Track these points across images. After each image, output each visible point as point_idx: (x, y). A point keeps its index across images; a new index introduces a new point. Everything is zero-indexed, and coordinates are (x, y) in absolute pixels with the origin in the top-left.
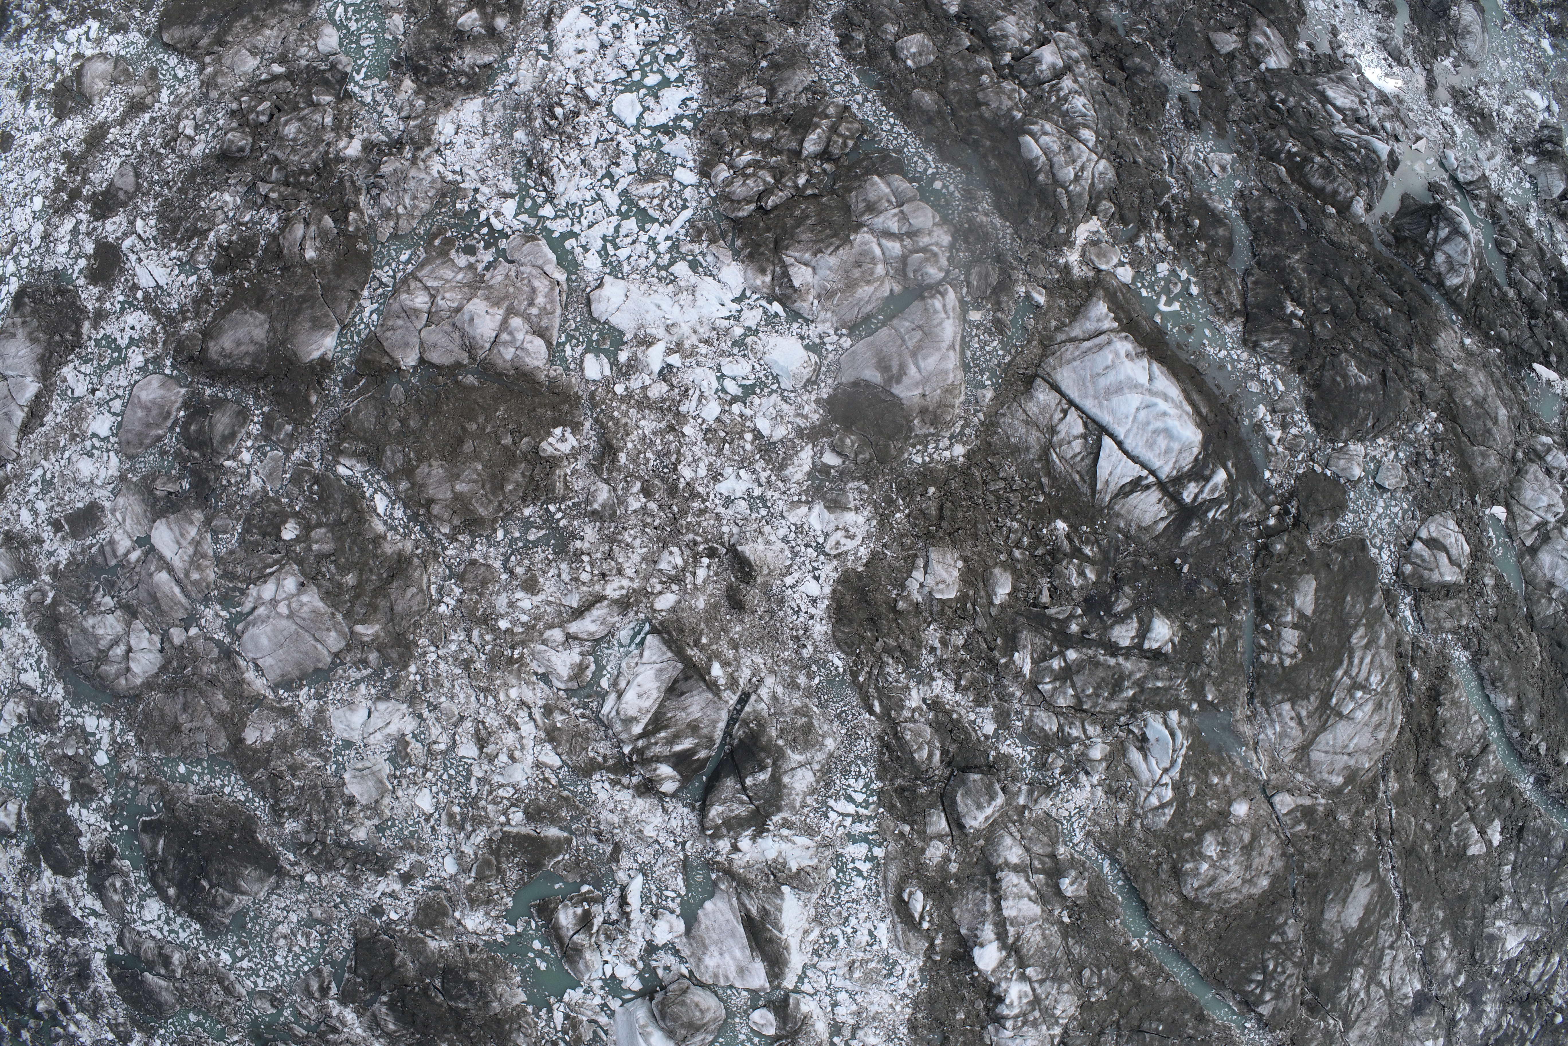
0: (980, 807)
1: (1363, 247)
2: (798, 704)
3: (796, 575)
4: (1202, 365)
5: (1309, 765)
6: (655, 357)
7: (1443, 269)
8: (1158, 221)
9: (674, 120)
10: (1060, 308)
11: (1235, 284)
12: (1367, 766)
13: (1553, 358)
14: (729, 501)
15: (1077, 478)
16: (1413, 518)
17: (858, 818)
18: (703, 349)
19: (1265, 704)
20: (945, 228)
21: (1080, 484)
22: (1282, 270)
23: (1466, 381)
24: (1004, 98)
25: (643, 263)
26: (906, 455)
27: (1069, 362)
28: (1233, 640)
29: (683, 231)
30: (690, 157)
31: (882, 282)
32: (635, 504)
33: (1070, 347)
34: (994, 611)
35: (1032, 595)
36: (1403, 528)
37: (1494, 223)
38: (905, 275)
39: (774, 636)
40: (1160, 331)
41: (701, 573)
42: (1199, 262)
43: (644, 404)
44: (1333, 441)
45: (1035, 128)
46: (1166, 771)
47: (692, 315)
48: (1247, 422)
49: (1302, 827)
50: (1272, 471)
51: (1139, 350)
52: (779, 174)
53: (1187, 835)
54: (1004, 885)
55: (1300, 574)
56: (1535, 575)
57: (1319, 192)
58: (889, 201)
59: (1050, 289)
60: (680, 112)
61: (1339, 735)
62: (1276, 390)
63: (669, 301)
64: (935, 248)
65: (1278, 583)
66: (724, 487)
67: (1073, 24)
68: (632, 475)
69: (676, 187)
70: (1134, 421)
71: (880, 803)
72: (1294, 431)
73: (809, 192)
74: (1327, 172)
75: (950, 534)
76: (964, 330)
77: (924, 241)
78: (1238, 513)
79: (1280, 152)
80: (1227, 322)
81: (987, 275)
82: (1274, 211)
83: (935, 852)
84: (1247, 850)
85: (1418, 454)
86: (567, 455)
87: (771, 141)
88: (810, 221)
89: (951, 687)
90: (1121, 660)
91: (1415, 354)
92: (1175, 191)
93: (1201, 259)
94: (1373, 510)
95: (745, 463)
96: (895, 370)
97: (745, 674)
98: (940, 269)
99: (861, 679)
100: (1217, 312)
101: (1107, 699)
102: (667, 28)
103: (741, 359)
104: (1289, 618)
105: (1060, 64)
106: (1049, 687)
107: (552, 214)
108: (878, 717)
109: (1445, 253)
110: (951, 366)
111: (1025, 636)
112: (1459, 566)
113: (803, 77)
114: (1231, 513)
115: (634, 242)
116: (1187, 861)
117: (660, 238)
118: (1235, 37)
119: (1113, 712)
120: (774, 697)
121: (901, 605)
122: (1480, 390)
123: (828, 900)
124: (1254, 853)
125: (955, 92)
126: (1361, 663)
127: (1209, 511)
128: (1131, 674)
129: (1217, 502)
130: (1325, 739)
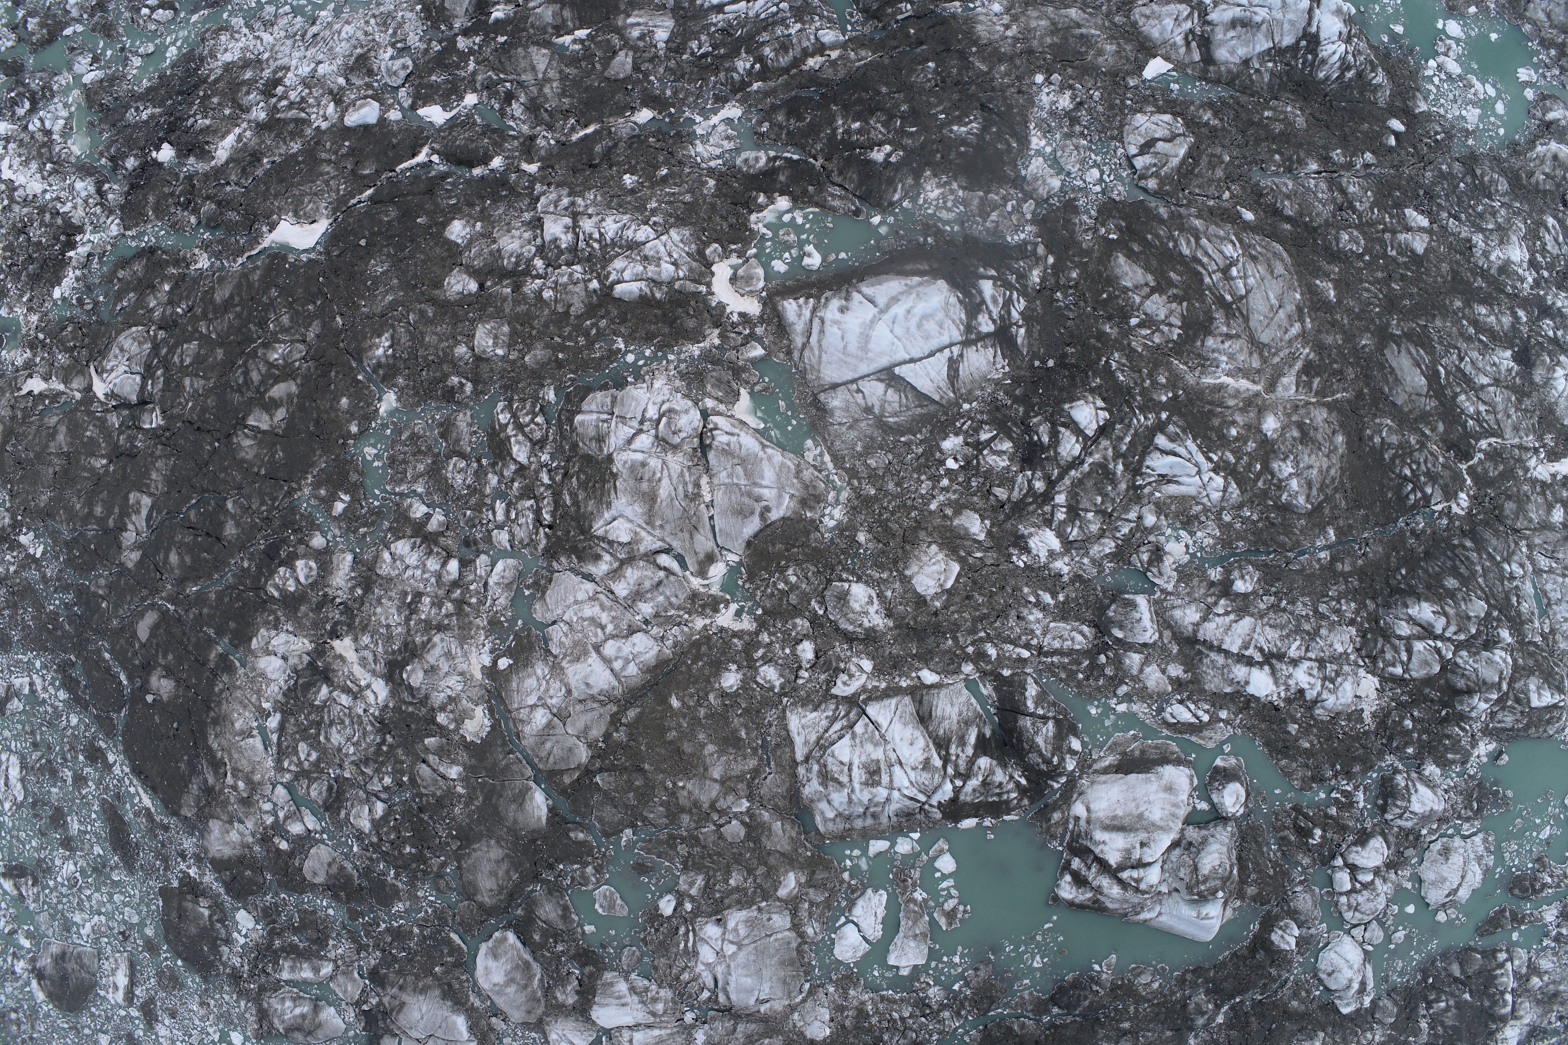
5: (1269, 347)
10: (773, 341)
12: (1297, 297)
15: (918, 411)
21: (925, 412)
27: (820, 363)
28: (1129, 351)
33: (806, 353)
34: (988, 544)
45: (613, 276)
46: (1199, 473)
49: (1316, 380)
51: (843, 294)
53: (1260, 483)
54: (1210, 637)
55: (1107, 267)
56: (1229, 72)
58: (603, 421)
61: (1259, 308)
65: (1103, 292)
67: (538, 186)
70: (899, 340)
75: (905, 544)
79: (742, 78)
84: (1305, 438)
90: (1089, 460)
101: (1113, 489)
104: (1137, 299)
105: (567, 220)
106: (1076, 531)
110: (780, 457)
111: (1022, 529)
114: (1023, 293)
116: (1280, 495)
118: (623, 53)
119: (1128, 487)
124: (1312, 434)
126: (1208, 254)
127: (1009, 313)
128: (1105, 458)
129: (1008, 303)
130: (1255, 320)
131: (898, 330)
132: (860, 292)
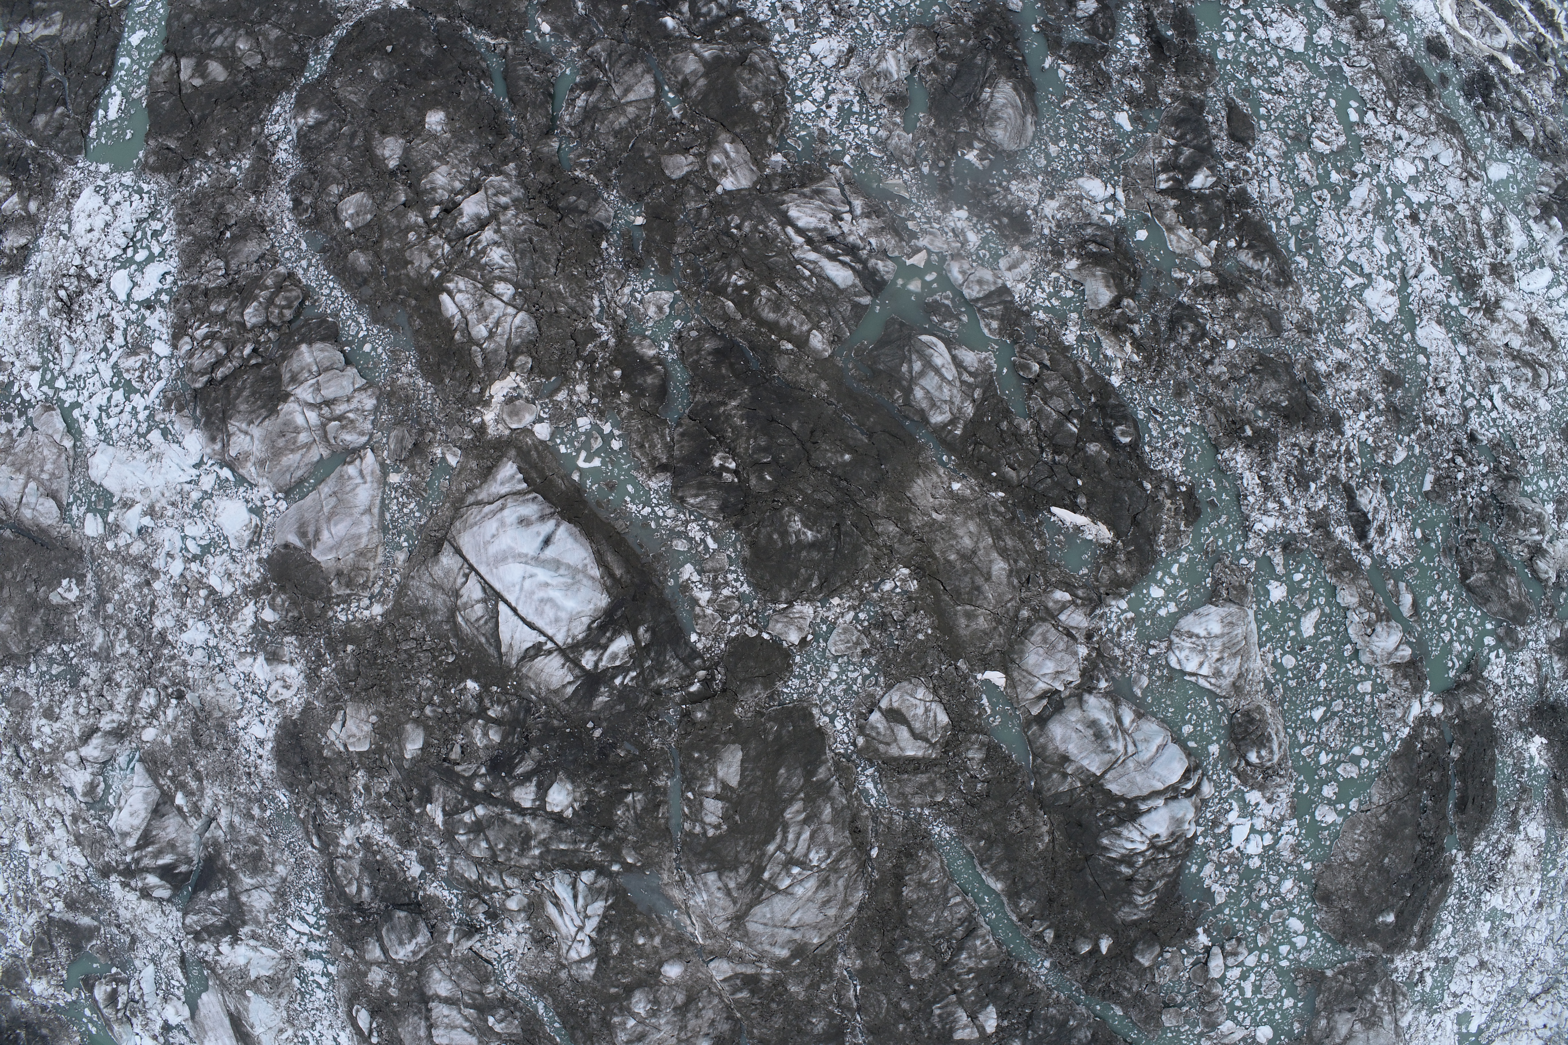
0: (401, 943)
1: (823, 385)
2: (252, 833)
3: (246, 719)
4: (620, 525)
5: (746, 934)
6: (133, 519)
7: (924, 405)
8: (581, 373)
9: (156, 295)
10: (472, 470)
11: (663, 437)
12: (815, 941)
13: (1082, 500)
14: (191, 649)
15: (483, 640)
16: (876, 684)
17: (312, 938)
18: (170, 511)
19: (690, 872)
20: (369, 392)
21: (486, 646)
22: (717, 418)
23: (949, 532)
24: (424, 255)
25: (127, 431)
26: (331, 614)
27: (471, 527)
28: (653, 806)
29: (157, 401)
30: (164, 330)
31: (309, 449)
32: (119, 651)
33: (475, 510)
34: (406, 765)
35: (444, 751)
36: (863, 694)
37: (1015, 342)
38: (328, 441)
39: (231, 773)
40: (578, 489)
41: (170, 713)
42: (624, 414)
43: (128, 560)
44: (775, 601)
45: (451, 285)
46: (581, 929)
47: (159, 481)
48: (671, 582)
49: (744, 994)
50: (699, 634)
51: (548, 511)
52: (230, 344)
53: (613, 990)
54: (434, 1014)
55: (725, 744)
56: (1044, 747)
57: (773, 327)
58: (310, 371)
59: (466, 449)
60: (160, 286)
61: (777, 909)
62: (707, 548)
63: (144, 466)
64: (351, 415)
65: (700, 752)
66: (186, 637)
67: (512, 165)
68: (120, 623)
69: (154, 359)
70: (521, 589)
71: (329, 927)
72: (726, 592)
73: (253, 362)
74: (777, 306)
75: (366, 690)
76: (384, 492)
77: (340, 409)
78: (653, 679)
79: (727, 285)
80: (650, 477)
81: (403, 438)
82: (716, 352)
83: (376, 976)
84: (681, 1011)
85: (885, 615)
86: (74, 604)
87: (225, 313)
88: (246, 393)
89: (380, 829)
90: (528, 820)
91: (879, 505)
92: (605, 338)
93: (627, 410)
94: (824, 675)
95: (203, 616)
96: (310, 536)
97: (207, 804)
98: (362, 434)
99: (302, 816)
100: (639, 467)
101: (517, 854)
102: (156, 204)
103: (199, 521)
104: (710, 788)
105: (485, 212)
106: (463, 838)
107: (64, 386)
108: (320, 851)
109: (923, 388)
110: (364, 530)
111: (437, 789)
112: (927, 740)
113: (252, 248)
114: (644, 679)
115: (122, 412)
116: (615, 1015)
117: (140, 408)
118: (691, 158)
119: (528, 867)
120: (231, 825)
121: (326, 753)
122: (967, 542)
123: (296, 1006)
124: (689, 1015)
125: (388, 251)
126: (798, 838)
127: (615, 677)
128: (537, 833)
129: (623, 670)
130: (761, 912)
131: (527, 583)
132: (558, 525)
